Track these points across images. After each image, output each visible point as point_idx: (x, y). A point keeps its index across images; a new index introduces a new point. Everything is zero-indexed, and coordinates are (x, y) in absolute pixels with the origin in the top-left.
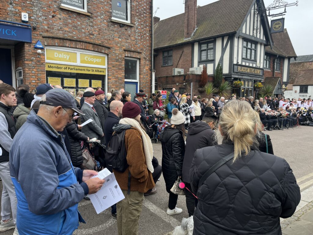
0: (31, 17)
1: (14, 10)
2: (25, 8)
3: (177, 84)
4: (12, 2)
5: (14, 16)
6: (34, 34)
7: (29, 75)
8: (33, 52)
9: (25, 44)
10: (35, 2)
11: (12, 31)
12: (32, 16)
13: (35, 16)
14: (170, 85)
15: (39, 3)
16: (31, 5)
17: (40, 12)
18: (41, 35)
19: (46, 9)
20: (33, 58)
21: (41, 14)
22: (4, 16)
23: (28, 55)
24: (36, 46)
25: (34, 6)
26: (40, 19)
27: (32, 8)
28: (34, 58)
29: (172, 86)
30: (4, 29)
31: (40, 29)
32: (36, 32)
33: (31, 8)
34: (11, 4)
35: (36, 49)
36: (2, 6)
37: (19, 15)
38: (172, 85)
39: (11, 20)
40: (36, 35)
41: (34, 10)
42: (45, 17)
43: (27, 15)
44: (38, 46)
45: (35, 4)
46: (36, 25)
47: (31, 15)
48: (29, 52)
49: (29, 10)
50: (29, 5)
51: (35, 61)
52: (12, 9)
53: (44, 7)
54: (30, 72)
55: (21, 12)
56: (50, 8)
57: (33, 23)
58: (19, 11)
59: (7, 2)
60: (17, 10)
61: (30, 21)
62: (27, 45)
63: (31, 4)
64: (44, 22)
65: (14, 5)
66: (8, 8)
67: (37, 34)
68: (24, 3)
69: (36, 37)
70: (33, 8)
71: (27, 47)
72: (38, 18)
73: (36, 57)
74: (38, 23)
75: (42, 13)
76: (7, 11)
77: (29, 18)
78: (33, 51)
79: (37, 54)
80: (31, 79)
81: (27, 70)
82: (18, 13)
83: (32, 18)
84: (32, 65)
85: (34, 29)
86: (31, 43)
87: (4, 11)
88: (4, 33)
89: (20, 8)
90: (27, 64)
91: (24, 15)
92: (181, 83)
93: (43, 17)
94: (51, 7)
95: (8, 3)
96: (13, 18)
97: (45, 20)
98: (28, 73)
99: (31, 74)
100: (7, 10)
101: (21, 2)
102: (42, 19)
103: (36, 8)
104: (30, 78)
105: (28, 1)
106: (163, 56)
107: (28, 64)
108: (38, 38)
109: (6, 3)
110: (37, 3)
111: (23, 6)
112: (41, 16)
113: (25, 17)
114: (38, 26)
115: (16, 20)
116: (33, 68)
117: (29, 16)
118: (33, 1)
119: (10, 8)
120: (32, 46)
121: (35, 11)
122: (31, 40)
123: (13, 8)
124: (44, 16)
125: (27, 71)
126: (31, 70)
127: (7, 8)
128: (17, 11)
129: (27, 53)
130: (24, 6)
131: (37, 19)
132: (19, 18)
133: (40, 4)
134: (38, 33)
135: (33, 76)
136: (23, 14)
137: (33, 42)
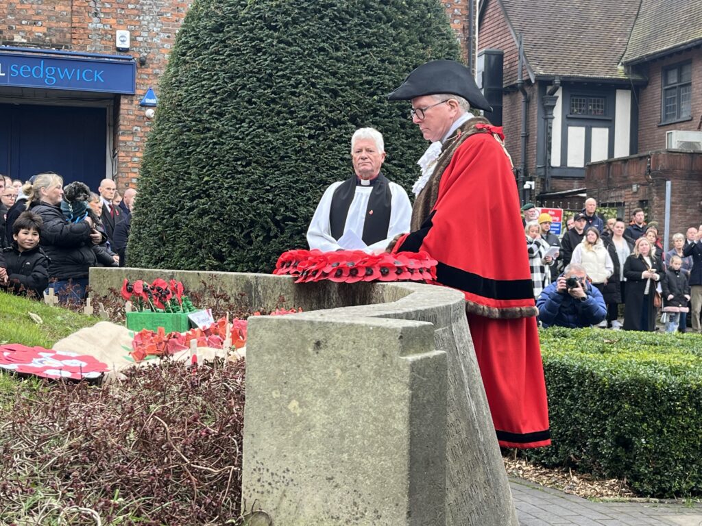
0: (136, 37)
1: (102, 27)
2: (124, 19)
3: (635, 188)
4: (99, 9)
5: (102, 39)
6: (141, 74)
7: (127, 167)
8: (137, 116)
9: (122, 97)
10: (146, 4)
11: (96, 72)
12: (140, 36)
13: (145, 34)
14: (618, 193)
15: (155, 4)
16: (136, 12)
17: (158, 24)
18: (156, 74)
19: (169, 15)
20: (136, 128)
21: (159, 29)
22: (81, 42)
23: (125, 123)
24: (143, 101)
25: (144, 13)
26: (155, 39)
27: (139, 17)
28: (139, 129)
29: (621, 196)
30: (79, 70)
31: (155, 62)
32: (146, 69)
33: (137, 18)
34: (96, 14)
35: (143, 109)
36: (79, 23)
37: (110, 36)
38: (623, 192)
39: (94, 49)
40: (145, 77)
41: (143, 23)
42: (168, 35)
43: (127, 34)
44: (148, 101)
45: (145, 8)
46: (146, 54)
47: (136, 34)
48: (128, 115)
49: (133, 23)
50: (132, 12)
51: (140, 135)
52: (98, 25)
53: (166, 13)
54: (129, 159)
55: (114, 30)
56: (178, 12)
57: (141, 50)
58: (111, 27)
59: (89, 12)
60: (108, 26)
61: (134, 47)
62: (126, 101)
63: (137, 9)
64: (165, 46)
65: (103, 16)
66: (90, 25)
67: (148, 75)
68: (123, 9)
69: (146, 82)
70: (141, 18)
71: (125, 104)
72: (152, 39)
73: (142, 124)
74: (150, 49)
75: (161, 25)
76: (86, 32)
77: (133, 40)
78: (136, 113)
79: (145, 119)
80: (131, 175)
81: (123, 154)
82: (110, 32)
83: (140, 39)
84: (134, 144)
85: (142, 63)
86: (134, 95)
87: (82, 31)
88: (78, 79)
89: (114, 21)
90: (123, 142)
91: (122, 36)
92: (643, 185)
93: (162, 35)
94: (182, 9)
95: (90, 15)
96: (98, 44)
97: (166, 41)
98: (124, 163)
99: (130, 165)
100: (87, 29)
101: (116, 8)
102: (161, 39)
103: (147, 17)
104: (127, 173)
105: (131, 4)
106: (666, 84)
107: (125, 142)
108: (150, 82)
109: (87, 14)
110: (150, 4)
111: (119, 15)
112: (158, 34)
113: (123, 38)
114: (151, 56)
115: (105, 47)
116: (136, 150)
117: (131, 35)
118: (141, 1)
119: (94, 24)
120: (136, 102)
121: (146, 23)
122: (133, 89)
123: (100, 23)
124: (164, 31)
125: (122, 158)
126: (131, 155)
127: (88, 26)
128: (108, 28)
129: (125, 118)
130: (123, 15)
131: (149, 41)
132: (112, 43)
133: (157, 7)
134: (150, 71)
135: (135, 168)
136: (119, 33)
137: (138, 92)
